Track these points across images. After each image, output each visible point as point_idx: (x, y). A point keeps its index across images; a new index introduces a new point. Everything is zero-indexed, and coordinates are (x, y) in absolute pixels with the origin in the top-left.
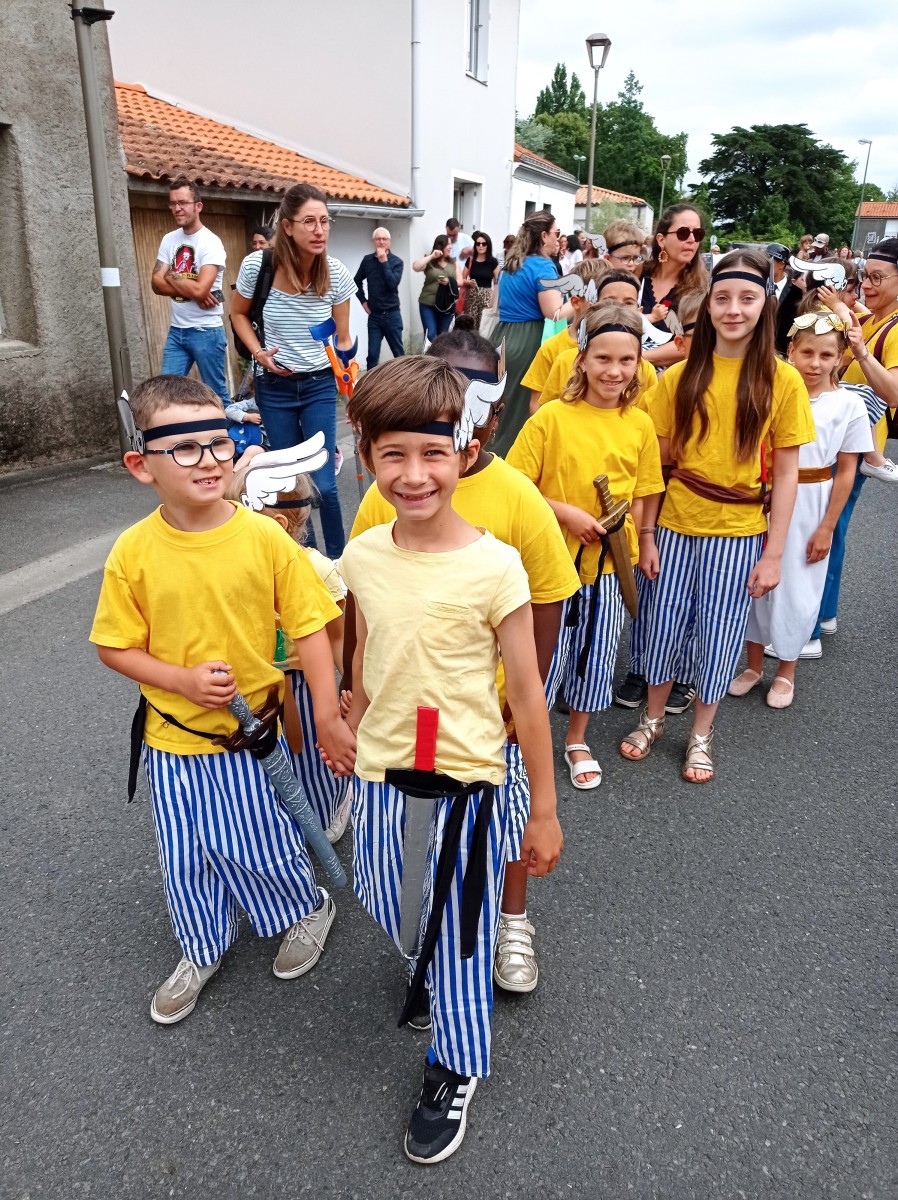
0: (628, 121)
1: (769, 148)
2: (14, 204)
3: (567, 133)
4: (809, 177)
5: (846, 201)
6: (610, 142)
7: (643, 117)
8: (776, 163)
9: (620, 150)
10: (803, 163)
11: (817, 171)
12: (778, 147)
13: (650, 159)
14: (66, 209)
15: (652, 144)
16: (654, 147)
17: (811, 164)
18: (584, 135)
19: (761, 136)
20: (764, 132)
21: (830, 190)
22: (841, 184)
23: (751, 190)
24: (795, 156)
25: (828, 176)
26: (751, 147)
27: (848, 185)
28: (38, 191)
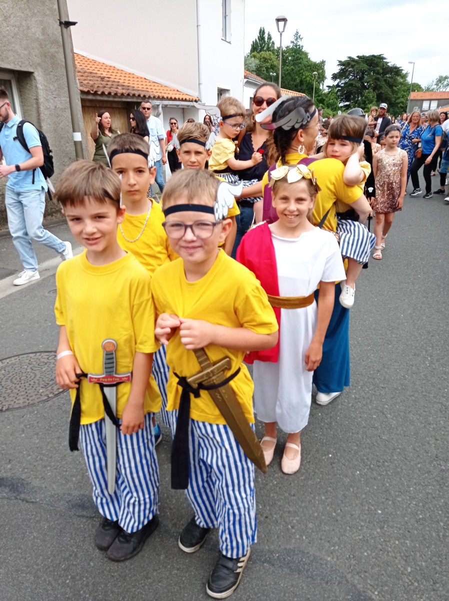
0: (296, 55)
1: (365, 67)
2: (35, 106)
3: (266, 62)
4: (385, 80)
5: (404, 92)
6: (287, 66)
7: (303, 52)
8: (369, 74)
9: (293, 69)
10: (382, 73)
11: (389, 77)
12: (370, 66)
13: (308, 74)
14: (56, 107)
15: (308, 66)
16: (309, 67)
17: (385, 74)
18: (275, 63)
19: (362, 61)
20: (363, 59)
21: (396, 87)
22: (402, 84)
23: (358, 88)
24: (378, 70)
25: (395, 80)
26: (357, 66)
27: (404, 84)
28: (45, 100)
